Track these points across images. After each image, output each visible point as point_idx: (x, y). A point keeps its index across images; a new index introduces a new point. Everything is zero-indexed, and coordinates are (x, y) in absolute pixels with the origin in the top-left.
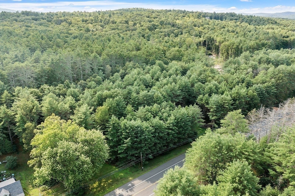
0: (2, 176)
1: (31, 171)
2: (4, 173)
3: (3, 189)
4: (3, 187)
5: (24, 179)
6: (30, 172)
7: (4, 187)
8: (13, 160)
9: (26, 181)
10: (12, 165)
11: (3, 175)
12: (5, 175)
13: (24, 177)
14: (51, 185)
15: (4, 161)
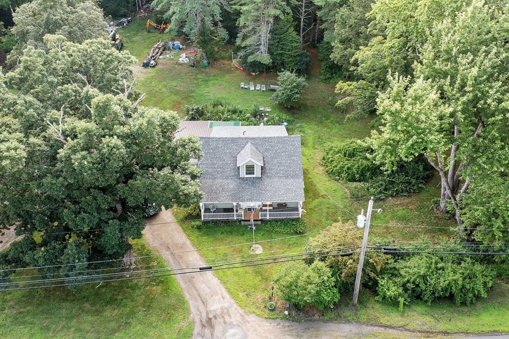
0: (258, 117)
1: (334, 131)
2: (265, 112)
3: (249, 144)
4: (251, 136)
5: (310, 144)
6: (329, 133)
7: (253, 139)
8: (295, 84)
9: (313, 150)
10: (289, 97)
11: (261, 116)
12: (265, 119)
13: (311, 140)
14: (386, 189)
15: (272, 86)
